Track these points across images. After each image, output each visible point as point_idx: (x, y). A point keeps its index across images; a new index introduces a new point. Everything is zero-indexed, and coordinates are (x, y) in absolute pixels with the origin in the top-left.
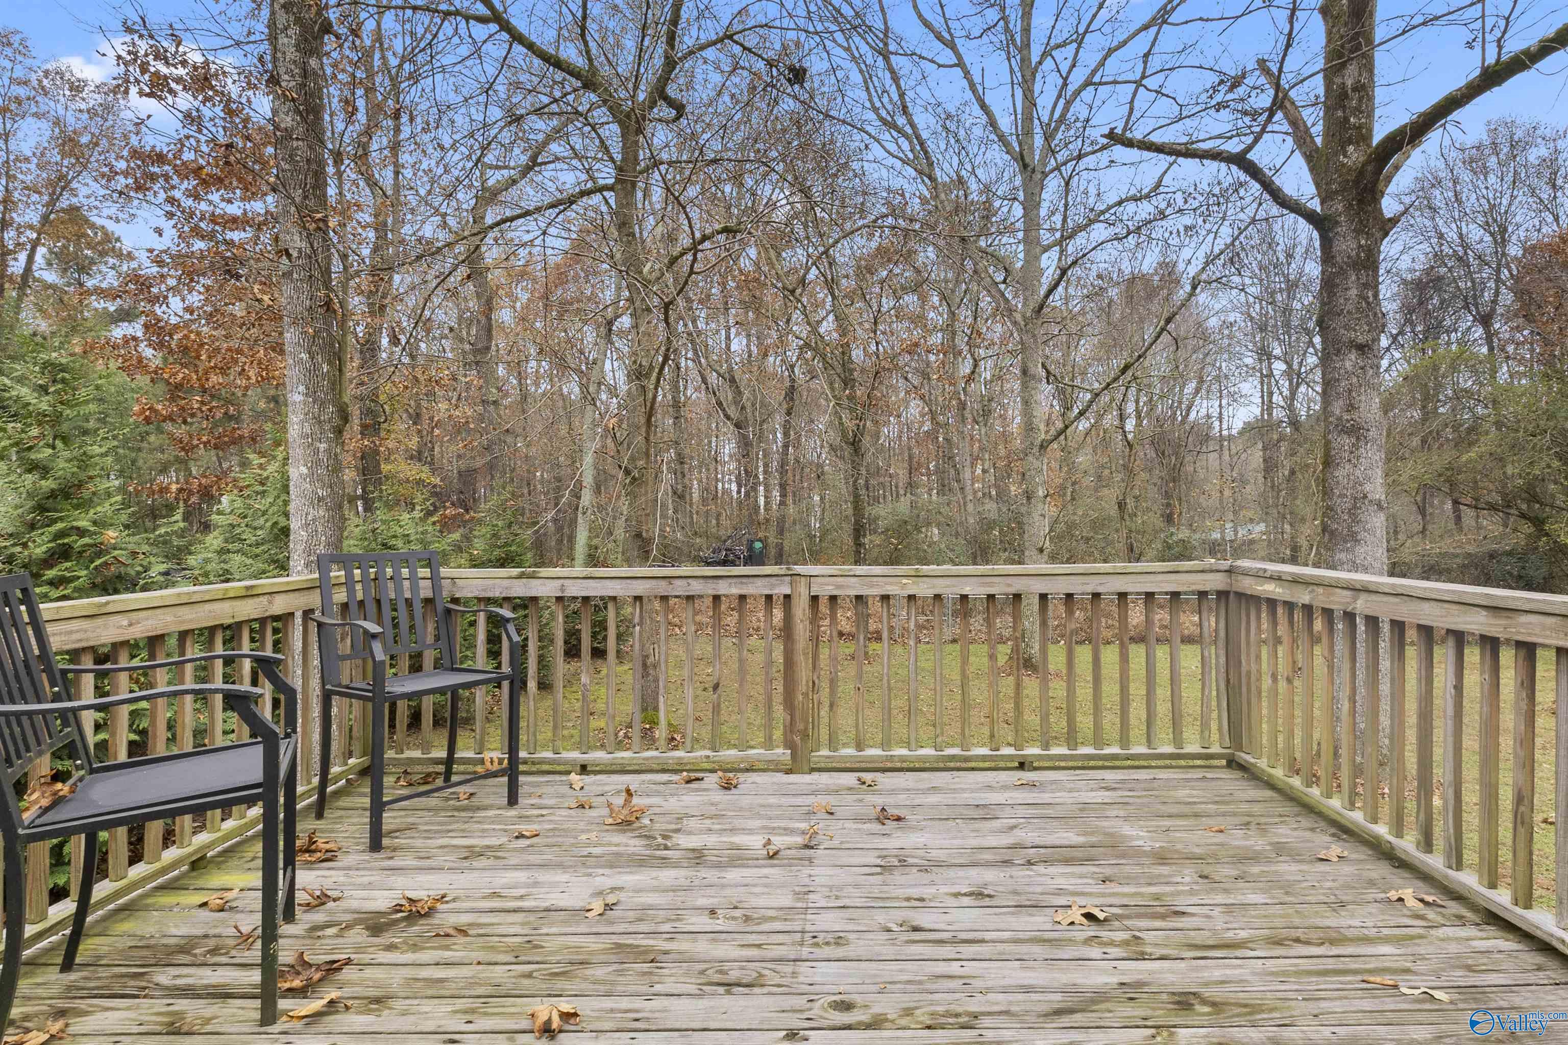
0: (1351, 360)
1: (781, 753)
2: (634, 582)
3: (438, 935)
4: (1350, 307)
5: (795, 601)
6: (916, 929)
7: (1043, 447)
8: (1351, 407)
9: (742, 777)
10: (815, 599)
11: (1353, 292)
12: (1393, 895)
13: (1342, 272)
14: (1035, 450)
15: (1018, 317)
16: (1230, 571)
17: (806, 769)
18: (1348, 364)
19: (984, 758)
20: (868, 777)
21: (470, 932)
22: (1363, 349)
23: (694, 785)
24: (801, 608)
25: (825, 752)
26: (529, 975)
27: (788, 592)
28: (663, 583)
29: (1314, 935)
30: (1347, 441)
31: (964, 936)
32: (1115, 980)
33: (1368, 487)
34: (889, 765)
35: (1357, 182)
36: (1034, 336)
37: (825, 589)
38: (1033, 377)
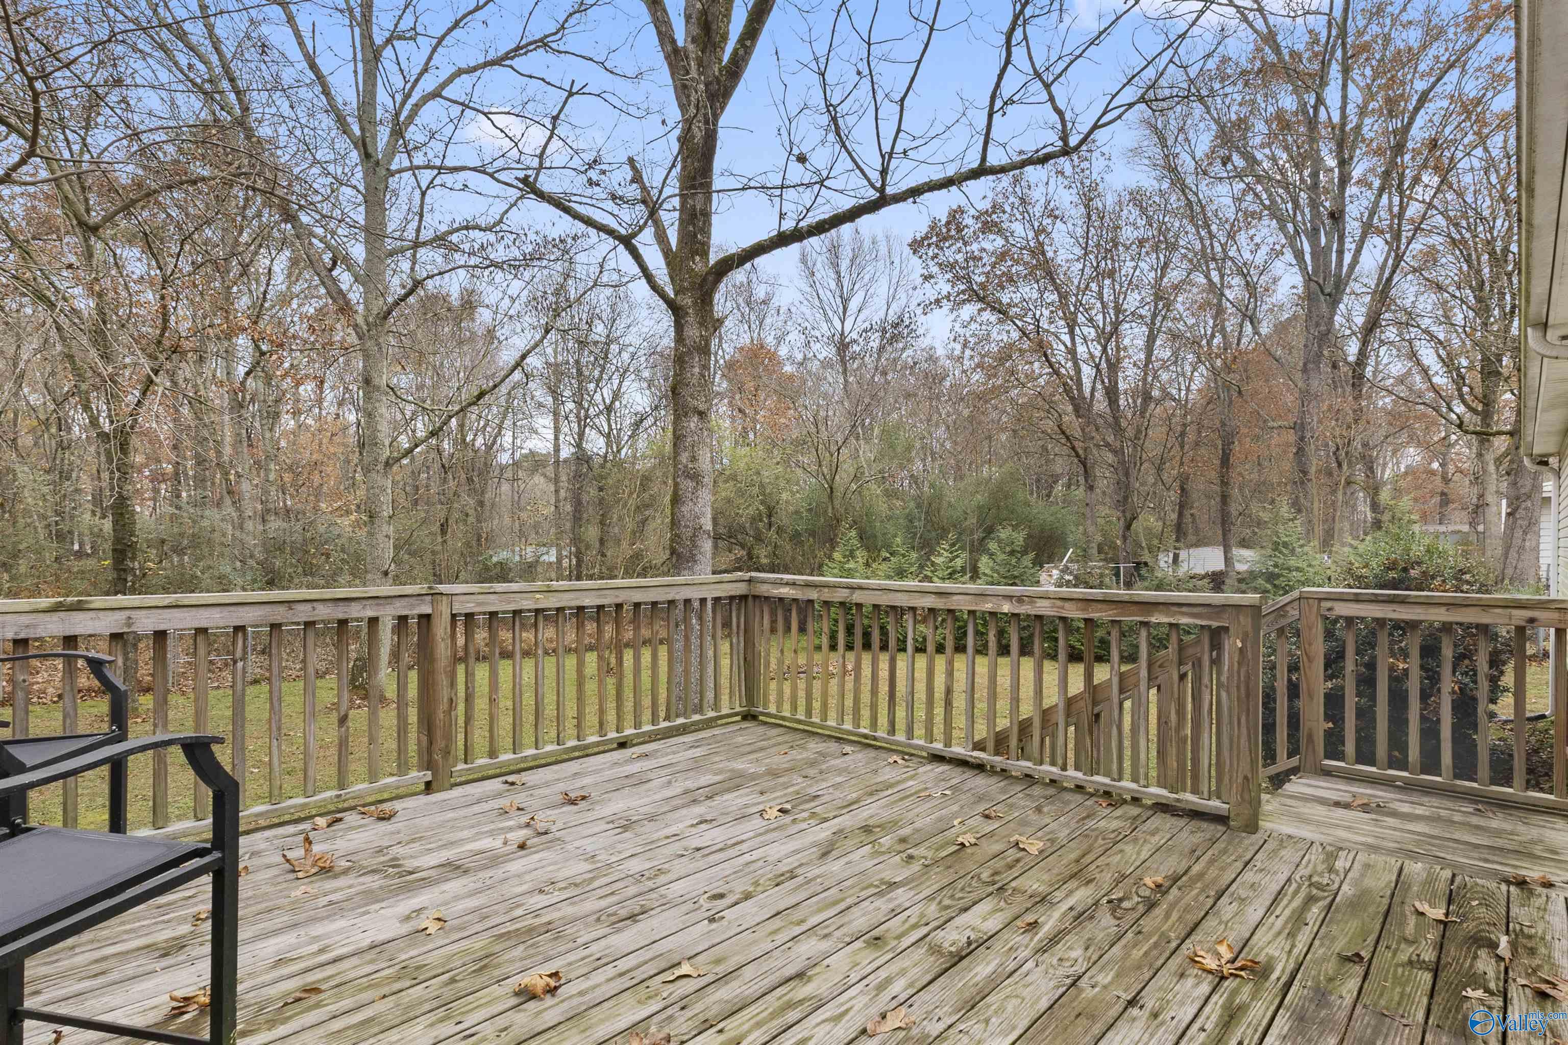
0: (693, 423)
1: (417, 776)
2: (240, 609)
3: (286, 1004)
4: (694, 381)
5: (435, 621)
6: (698, 849)
7: (387, 464)
8: (694, 459)
9: (398, 805)
10: (454, 616)
11: (697, 370)
12: (891, 760)
13: (689, 353)
14: (380, 467)
15: (360, 320)
16: (750, 581)
17: (447, 785)
18: (692, 425)
19: (598, 744)
20: (511, 778)
21: (323, 987)
22: (702, 414)
23: (337, 827)
24: (441, 628)
25: (461, 766)
26: (453, 981)
27: (428, 610)
28: (281, 609)
29: (880, 787)
30: (691, 484)
31: (730, 842)
32: (829, 833)
33: (702, 521)
34: (523, 765)
35: (701, 286)
36: (378, 344)
37: (463, 606)
38: (378, 388)
